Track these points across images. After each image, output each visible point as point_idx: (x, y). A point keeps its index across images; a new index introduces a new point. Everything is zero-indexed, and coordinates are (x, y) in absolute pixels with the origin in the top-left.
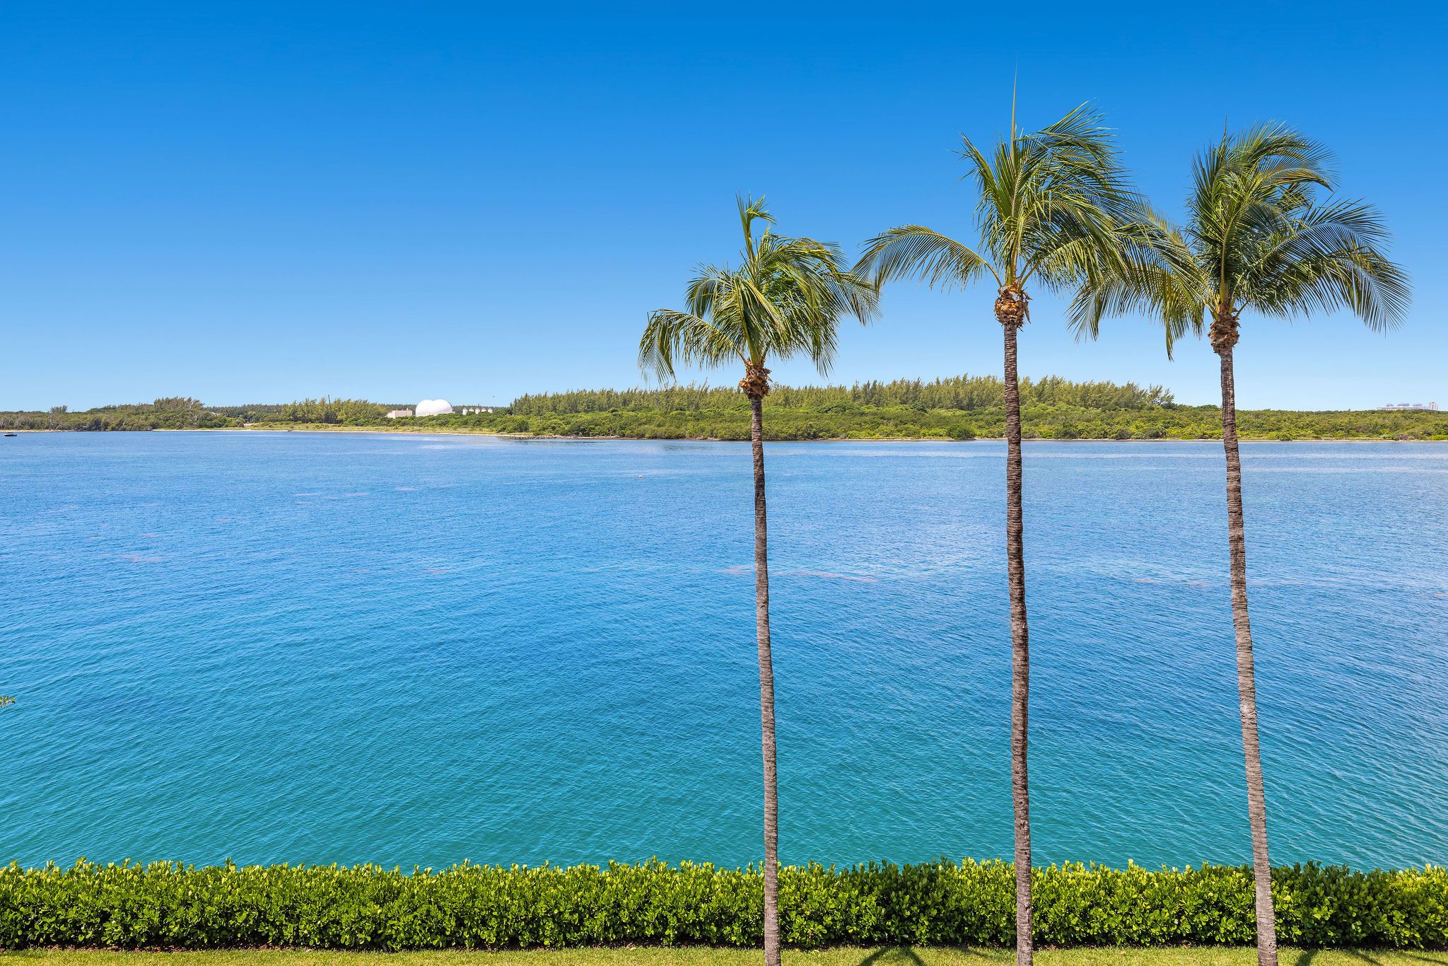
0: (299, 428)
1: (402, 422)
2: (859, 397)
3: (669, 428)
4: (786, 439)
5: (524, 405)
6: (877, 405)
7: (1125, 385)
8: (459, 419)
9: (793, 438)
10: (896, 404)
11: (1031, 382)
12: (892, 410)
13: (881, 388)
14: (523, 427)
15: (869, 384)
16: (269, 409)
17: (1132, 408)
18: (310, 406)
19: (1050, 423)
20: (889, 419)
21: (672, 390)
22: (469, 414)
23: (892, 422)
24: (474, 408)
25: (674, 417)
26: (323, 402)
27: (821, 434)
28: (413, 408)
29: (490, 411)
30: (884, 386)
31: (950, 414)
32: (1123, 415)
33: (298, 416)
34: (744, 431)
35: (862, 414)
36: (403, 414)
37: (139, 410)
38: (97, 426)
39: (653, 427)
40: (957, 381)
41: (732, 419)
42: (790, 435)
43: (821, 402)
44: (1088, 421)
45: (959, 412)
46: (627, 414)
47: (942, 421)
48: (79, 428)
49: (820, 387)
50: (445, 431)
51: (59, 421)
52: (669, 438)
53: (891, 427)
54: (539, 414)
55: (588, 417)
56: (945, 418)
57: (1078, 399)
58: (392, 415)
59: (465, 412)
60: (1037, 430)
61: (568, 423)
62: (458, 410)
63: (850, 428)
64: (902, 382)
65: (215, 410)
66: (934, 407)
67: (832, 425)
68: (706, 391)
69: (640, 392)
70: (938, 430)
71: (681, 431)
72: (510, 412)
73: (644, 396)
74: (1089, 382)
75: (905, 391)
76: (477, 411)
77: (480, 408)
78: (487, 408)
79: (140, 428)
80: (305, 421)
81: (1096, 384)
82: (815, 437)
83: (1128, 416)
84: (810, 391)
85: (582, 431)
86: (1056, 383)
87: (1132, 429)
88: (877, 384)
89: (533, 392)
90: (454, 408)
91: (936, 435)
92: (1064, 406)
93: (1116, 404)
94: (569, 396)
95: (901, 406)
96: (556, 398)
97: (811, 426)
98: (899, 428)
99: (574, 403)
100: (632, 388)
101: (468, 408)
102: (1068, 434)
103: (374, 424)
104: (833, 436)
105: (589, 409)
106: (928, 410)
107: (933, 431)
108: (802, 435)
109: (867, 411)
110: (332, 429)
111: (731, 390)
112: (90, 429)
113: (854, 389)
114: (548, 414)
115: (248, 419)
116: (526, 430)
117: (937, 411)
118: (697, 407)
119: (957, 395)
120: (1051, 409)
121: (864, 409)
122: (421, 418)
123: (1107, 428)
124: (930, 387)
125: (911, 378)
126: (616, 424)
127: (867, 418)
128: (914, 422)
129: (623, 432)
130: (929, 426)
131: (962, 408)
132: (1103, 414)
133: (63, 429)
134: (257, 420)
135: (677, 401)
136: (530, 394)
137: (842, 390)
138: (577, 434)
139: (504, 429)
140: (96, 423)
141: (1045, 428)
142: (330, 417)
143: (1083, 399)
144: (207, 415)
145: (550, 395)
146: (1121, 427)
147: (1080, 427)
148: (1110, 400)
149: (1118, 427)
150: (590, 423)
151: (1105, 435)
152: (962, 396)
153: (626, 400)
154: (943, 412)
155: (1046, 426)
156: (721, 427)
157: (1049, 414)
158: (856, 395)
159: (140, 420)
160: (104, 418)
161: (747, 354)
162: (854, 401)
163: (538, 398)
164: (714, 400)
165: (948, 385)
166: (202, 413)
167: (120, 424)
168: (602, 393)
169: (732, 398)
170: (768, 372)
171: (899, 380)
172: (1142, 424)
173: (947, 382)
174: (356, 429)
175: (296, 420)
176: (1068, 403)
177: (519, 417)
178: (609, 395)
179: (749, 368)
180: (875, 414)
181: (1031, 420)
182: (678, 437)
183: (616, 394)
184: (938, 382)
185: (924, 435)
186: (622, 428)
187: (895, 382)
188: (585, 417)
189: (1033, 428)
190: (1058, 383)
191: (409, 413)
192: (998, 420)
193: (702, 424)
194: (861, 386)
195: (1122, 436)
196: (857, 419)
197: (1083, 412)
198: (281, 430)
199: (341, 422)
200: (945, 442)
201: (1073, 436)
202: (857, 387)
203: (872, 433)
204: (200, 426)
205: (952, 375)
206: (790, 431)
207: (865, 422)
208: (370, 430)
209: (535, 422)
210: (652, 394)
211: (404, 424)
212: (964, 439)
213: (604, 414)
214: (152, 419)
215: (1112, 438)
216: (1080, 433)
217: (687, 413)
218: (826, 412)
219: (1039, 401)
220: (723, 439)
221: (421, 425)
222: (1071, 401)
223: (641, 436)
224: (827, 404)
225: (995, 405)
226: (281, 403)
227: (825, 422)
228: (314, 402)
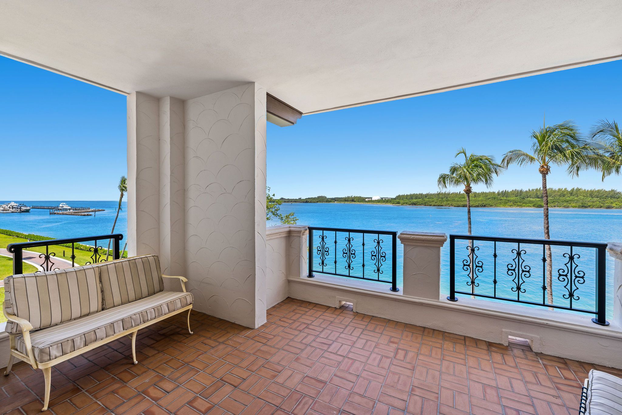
0: (346, 203)
1: (369, 201)
2: (500, 195)
3: (438, 203)
4: (475, 207)
5: (399, 197)
6: (507, 197)
7: (610, 190)
8: (382, 200)
9: (478, 206)
10: (513, 197)
11: (567, 189)
12: (512, 199)
13: (508, 192)
14: (398, 203)
15: (503, 191)
16: (340, 198)
17: (614, 198)
18: (348, 197)
19: (576, 203)
20: (511, 201)
21: (440, 193)
22: (385, 199)
23: (512, 202)
24: (386, 198)
25: (440, 200)
26: (351, 196)
27: (487, 205)
28: (371, 198)
29: (390, 199)
30: (509, 191)
31: (534, 200)
32: (609, 200)
33: (346, 200)
34: (461, 204)
35: (501, 200)
36: (369, 199)
37: (314, 198)
38: (307, 202)
39: (434, 203)
40: (537, 190)
41: (458, 201)
42: (476, 206)
43: (487, 196)
44: (593, 202)
45: (537, 199)
46: (426, 200)
47: (530, 202)
48: (304, 202)
49: (486, 192)
50: (379, 204)
51: (300, 201)
52: (439, 206)
53: (511, 204)
54: (403, 199)
55: (416, 200)
56: (532, 201)
57: (588, 195)
58: (367, 200)
59: (384, 199)
60: (570, 205)
61: (410, 202)
62: (382, 198)
63: (497, 204)
64: (516, 190)
65: (329, 198)
66: (528, 197)
67: (490, 203)
68: (450, 193)
69: (430, 194)
70: (529, 205)
71: (442, 204)
72: (395, 199)
73: (431, 195)
74: (593, 189)
75: (517, 193)
76: (387, 199)
77: (388, 198)
78: (389, 198)
79: (315, 202)
80: (348, 201)
81: (597, 190)
82: (485, 206)
83: (612, 201)
84: (483, 193)
85: (414, 204)
86: (578, 190)
87: (614, 205)
88: (506, 191)
89: (401, 194)
90: (381, 198)
91: (528, 206)
92: (582, 197)
93: (606, 196)
94: (411, 195)
95: (515, 197)
96: (407, 195)
97: (483, 203)
98: (515, 204)
99: (412, 197)
100: (428, 193)
101: (385, 198)
102: (584, 206)
103: (362, 202)
104: (491, 206)
105: (416, 198)
106: (525, 198)
107: (527, 205)
108: (480, 206)
109: (503, 199)
110: (353, 203)
111: (457, 193)
112: (305, 203)
113: (498, 192)
114: (405, 200)
115: (336, 201)
116: (399, 203)
117: (529, 199)
118: (447, 198)
119: (537, 194)
120: (576, 198)
121: (502, 198)
122: (373, 200)
123: (602, 205)
124: (526, 192)
125: (519, 189)
126: (423, 202)
127: (503, 201)
128: (520, 202)
129: (425, 204)
130: (526, 203)
131: (539, 198)
132: (600, 200)
133: (301, 202)
134: (337, 201)
135: (441, 196)
136: (400, 195)
137: (494, 193)
138: (413, 205)
139: (394, 203)
140: (307, 201)
141: (574, 205)
142: (353, 200)
143: (591, 195)
144: (328, 200)
145: (405, 195)
146: (609, 204)
147: (589, 204)
148: (603, 195)
149: (607, 204)
150: (416, 202)
151: (601, 207)
152: (539, 194)
153: (426, 196)
154: (531, 199)
155: (574, 204)
156: (454, 203)
157: (575, 200)
158: (499, 194)
159: (315, 201)
160: (308, 200)
161: (466, 183)
162: (498, 196)
163: (403, 195)
164: (452, 196)
165: (533, 191)
166: (326, 199)
167: (311, 202)
168: (420, 194)
169: (458, 195)
170: (471, 187)
171: (514, 189)
172: (619, 203)
173: (533, 190)
174: (359, 203)
175: (346, 201)
176: (584, 196)
177: (398, 200)
178: (421, 195)
179: (466, 187)
180: (506, 200)
181: (568, 202)
182: (441, 206)
183: (423, 195)
184: (529, 190)
185: (524, 206)
186: (425, 203)
187: (513, 190)
188: (414, 200)
189: (568, 204)
190: (579, 190)
191: (371, 199)
192: (553, 202)
193: (448, 202)
194: (500, 191)
195: (608, 207)
196: (499, 201)
197: (591, 199)
198: (343, 203)
199: (355, 201)
200: (533, 208)
201: (586, 207)
202: (499, 192)
203: (505, 205)
204: (326, 202)
205: (535, 188)
206: (476, 204)
207: (502, 202)
208: (362, 203)
209: (401, 201)
210: (433, 194)
211: (369, 202)
212: (540, 208)
213: (420, 200)
214: (317, 200)
215: (604, 208)
216: (589, 206)
217: (444, 199)
218: (488, 199)
219: (571, 195)
220: (455, 207)
221: (373, 202)
222: (585, 196)
223: (431, 205)
224: (489, 197)
225: (552, 197)
226: (342, 197)
227: (488, 202)
228: (349, 197)
